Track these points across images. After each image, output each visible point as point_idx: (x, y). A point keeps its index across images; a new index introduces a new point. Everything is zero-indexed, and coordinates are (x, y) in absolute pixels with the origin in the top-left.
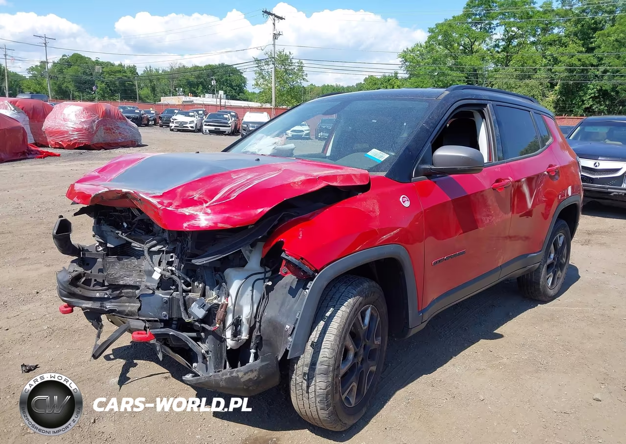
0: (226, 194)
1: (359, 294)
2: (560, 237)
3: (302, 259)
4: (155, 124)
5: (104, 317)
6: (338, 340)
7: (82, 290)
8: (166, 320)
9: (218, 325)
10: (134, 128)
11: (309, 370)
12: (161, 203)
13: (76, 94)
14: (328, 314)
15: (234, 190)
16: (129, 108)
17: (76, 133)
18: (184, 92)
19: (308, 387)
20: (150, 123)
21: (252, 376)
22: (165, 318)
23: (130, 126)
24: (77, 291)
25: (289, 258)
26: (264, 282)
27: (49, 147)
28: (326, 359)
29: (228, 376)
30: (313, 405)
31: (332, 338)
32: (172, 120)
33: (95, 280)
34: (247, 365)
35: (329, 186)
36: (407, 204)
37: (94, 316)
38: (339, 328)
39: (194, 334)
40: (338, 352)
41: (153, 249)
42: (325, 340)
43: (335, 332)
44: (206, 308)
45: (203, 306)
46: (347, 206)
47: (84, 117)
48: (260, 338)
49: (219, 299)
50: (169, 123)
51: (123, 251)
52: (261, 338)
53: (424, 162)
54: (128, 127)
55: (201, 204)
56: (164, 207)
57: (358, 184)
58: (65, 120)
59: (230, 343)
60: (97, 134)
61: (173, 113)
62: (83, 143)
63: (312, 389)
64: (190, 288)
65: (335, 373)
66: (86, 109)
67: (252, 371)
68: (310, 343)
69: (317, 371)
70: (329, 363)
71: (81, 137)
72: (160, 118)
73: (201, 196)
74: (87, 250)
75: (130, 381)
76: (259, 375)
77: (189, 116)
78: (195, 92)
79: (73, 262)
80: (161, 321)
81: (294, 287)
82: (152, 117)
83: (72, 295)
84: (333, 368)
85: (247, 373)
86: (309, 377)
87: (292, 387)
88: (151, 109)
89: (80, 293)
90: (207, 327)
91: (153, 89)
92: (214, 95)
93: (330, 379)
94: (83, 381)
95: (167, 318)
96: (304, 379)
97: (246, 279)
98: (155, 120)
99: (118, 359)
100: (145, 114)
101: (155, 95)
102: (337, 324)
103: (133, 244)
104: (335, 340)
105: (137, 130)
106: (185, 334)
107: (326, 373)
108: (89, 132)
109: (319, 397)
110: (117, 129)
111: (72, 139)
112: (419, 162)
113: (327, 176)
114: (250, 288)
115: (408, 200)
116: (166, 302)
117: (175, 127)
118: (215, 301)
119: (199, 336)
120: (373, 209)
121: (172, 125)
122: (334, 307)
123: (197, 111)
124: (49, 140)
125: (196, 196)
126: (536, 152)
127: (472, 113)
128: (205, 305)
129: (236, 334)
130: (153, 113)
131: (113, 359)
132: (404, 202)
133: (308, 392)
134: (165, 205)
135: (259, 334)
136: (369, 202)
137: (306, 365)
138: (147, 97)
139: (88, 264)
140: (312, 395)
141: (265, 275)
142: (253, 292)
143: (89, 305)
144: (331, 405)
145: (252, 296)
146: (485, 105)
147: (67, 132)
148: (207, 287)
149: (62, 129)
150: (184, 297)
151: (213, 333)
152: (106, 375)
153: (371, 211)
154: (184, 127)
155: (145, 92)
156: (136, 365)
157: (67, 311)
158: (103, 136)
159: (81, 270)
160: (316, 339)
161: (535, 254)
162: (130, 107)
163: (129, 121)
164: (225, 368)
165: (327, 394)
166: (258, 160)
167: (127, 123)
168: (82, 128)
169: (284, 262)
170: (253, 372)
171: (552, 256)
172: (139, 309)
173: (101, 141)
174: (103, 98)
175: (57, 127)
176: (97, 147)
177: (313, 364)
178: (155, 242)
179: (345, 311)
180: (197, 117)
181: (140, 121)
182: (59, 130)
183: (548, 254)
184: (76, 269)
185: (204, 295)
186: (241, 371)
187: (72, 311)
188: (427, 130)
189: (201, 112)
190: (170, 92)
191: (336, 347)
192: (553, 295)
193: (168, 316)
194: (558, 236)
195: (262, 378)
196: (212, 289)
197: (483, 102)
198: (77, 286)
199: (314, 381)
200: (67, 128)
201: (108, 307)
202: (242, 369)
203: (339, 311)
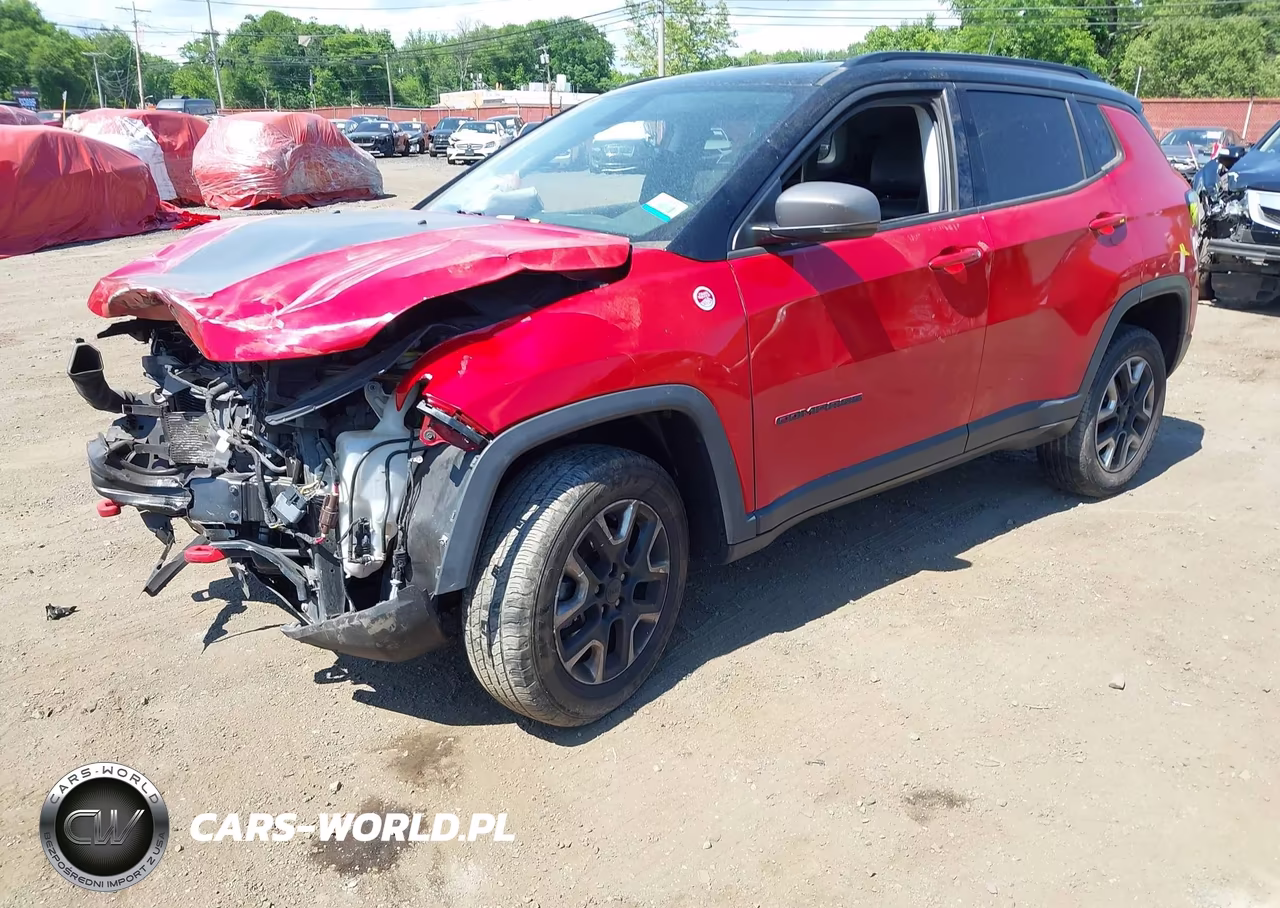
0: (321, 291)
1: (597, 479)
2: (1134, 365)
3: (459, 412)
4: (421, 152)
5: (175, 522)
6: (542, 562)
7: (132, 474)
8: (238, 525)
9: (323, 535)
10: (366, 161)
11: (489, 614)
12: (202, 312)
13: (276, 94)
14: (526, 517)
15: (337, 283)
16: (370, 121)
17: (255, 176)
18: (487, 81)
19: (490, 645)
20: (412, 149)
21: (388, 624)
22: (235, 522)
23: (358, 157)
24: (121, 475)
25: (433, 411)
26: (409, 457)
27: (205, 206)
28: (516, 596)
29: (347, 625)
30: (502, 678)
31: (530, 558)
32: (451, 142)
33: (156, 457)
34: (378, 605)
35: (526, 271)
36: (708, 304)
37: (159, 521)
38: (545, 541)
39: (295, 552)
40: (543, 584)
41: (223, 397)
42: (516, 562)
43: (535, 547)
44: (300, 504)
45: (295, 500)
46: (570, 310)
47: (266, 144)
48: (406, 558)
49: (327, 487)
50: (446, 148)
51: (183, 403)
52: (408, 560)
53: (760, 218)
54: (354, 161)
55: (270, 310)
56: (206, 319)
57: (599, 265)
58: (229, 150)
59: (350, 568)
60: (292, 176)
61: (454, 125)
62: (266, 196)
63: (496, 649)
64: (284, 468)
65: (538, 621)
66: (271, 127)
67: (383, 616)
68: (490, 568)
69: (503, 617)
70: (523, 604)
71: (262, 184)
72: (431, 137)
73: (276, 297)
74: (140, 402)
75: (227, 636)
76: (398, 622)
77: (486, 131)
78: (509, 79)
79: (116, 423)
80: (229, 526)
81: (459, 467)
82: (415, 136)
83: (113, 483)
84: (531, 612)
85: (376, 619)
86: (491, 627)
87: (468, 647)
88: (415, 120)
89: (128, 480)
90: (306, 538)
91: (425, 79)
92: (547, 86)
93: (527, 632)
94: (145, 635)
95: (239, 521)
96: (483, 632)
97: (370, 451)
98: (421, 143)
99: (215, 599)
100: (400, 130)
101: (429, 90)
102: (541, 534)
103: (192, 390)
104: (536, 562)
105: (374, 166)
106: (278, 551)
107: (518, 620)
108: (278, 174)
109: (510, 663)
110: (330, 166)
111: (244, 188)
112: (748, 217)
113: (531, 251)
114: (381, 468)
115: (711, 297)
116: (236, 493)
117: (458, 155)
118: (319, 492)
119: (305, 556)
120: (626, 316)
121: (452, 152)
122: (540, 503)
123: (503, 122)
124: (204, 191)
125: (266, 296)
126: (1070, 188)
127: (913, 110)
128: (298, 498)
129: (362, 550)
130: (417, 130)
131: (207, 599)
132: (700, 300)
133: (491, 656)
134: (209, 314)
135: (402, 551)
136: (618, 301)
137: (485, 607)
138: (410, 96)
139: (141, 428)
140: (498, 660)
141: (411, 444)
142: (388, 475)
143: (147, 500)
144: (535, 677)
145: (388, 482)
146: (937, 93)
147: (234, 175)
148: (306, 467)
149: (227, 169)
150: (267, 486)
151: (320, 548)
152: (189, 625)
153: (623, 320)
154: (476, 155)
155: (408, 84)
156: (245, 608)
157: (107, 512)
158: (302, 180)
159: (127, 437)
160: (502, 561)
161: (1061, 402)
162: (372, 118)
163: (356, 147)
164: (347, 609)
165: (524, 658)
166: (424, 222)
167: (351, 153)
168: (264, 166)
169: (427, 421)
170: (386, 618)
171: (1113, 404)
172: (191, 505)
173: (300, 190)
174: (328, 100)
175: (216, 166)
176: (295, 203)
177: (495, 607)
178: (224, 384)
179: (559, 511)
180: (502, 132)
181: (389, 147)
182: (221, 171)
183: (1099, 400)
184: (119, 437)
185: (300, 480)
186: (366, 617)
187: (117, 512)
188: (774, 153)
189: (510, 123)
190: (459, 82)
191: (537, 575)
192: (1117, 484)
193: (240, 518)
194: (1128, 363)
195: (405, 628)
196: (312, 470)
197: (931, 86)
198: (120, 467)
199: (498, 635)
200: (235, 167)
201: (178, 504)
202: (367, 613)
203: (547, 510)
